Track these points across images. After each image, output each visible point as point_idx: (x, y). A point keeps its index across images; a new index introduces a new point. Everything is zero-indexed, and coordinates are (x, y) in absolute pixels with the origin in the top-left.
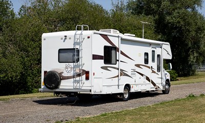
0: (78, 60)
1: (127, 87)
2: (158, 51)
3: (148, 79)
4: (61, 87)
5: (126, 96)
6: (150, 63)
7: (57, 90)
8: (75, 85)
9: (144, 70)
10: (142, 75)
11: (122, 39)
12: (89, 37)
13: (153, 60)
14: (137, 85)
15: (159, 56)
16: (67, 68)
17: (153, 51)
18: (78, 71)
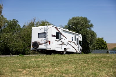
0: (46, 37)
1: (65, 49)
2: (77, 37)
3: (73, 47)
4: (39, 48)
5: (65, 53)
6: (74, 41)
7: (38, 49)
8: (45, 46)
9: (72, 43)
10: (71, 45)
11: (63, 30)
12: (50, 28)
13: (75, 40)
14: (69, 49)
15: (77, 39)
16: (41, 40)
17: (75, 37)
18: (46, 41)
